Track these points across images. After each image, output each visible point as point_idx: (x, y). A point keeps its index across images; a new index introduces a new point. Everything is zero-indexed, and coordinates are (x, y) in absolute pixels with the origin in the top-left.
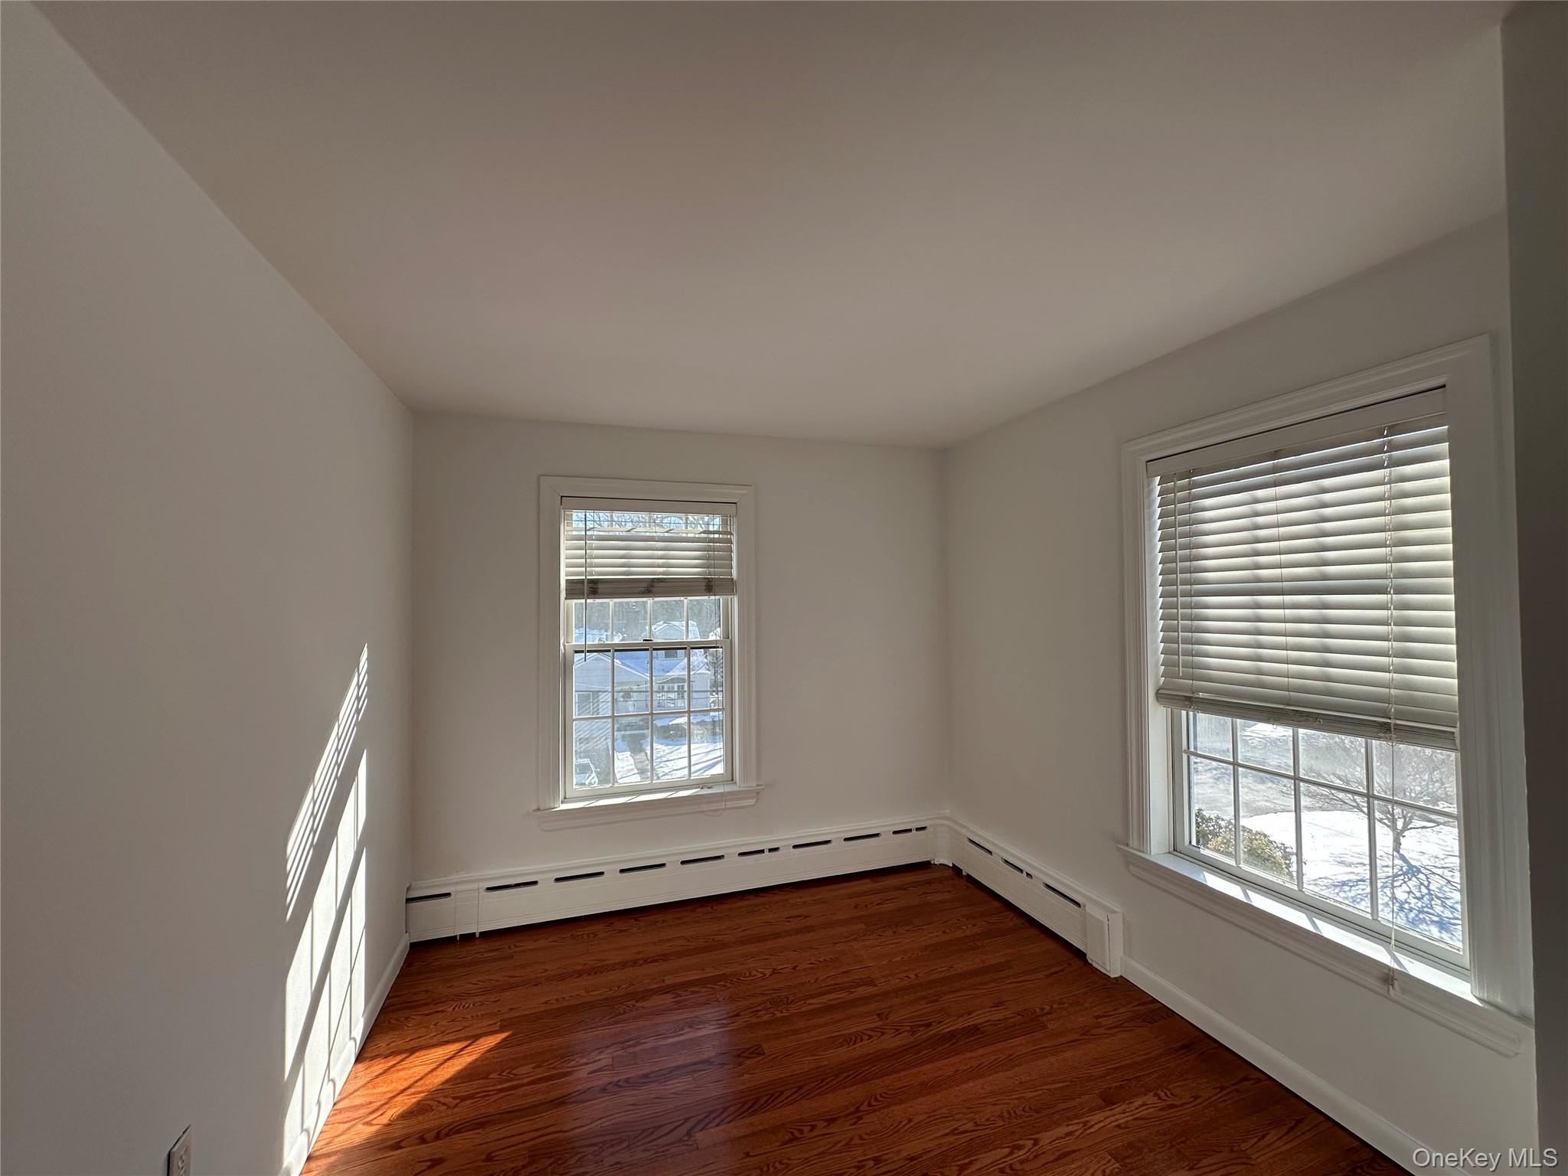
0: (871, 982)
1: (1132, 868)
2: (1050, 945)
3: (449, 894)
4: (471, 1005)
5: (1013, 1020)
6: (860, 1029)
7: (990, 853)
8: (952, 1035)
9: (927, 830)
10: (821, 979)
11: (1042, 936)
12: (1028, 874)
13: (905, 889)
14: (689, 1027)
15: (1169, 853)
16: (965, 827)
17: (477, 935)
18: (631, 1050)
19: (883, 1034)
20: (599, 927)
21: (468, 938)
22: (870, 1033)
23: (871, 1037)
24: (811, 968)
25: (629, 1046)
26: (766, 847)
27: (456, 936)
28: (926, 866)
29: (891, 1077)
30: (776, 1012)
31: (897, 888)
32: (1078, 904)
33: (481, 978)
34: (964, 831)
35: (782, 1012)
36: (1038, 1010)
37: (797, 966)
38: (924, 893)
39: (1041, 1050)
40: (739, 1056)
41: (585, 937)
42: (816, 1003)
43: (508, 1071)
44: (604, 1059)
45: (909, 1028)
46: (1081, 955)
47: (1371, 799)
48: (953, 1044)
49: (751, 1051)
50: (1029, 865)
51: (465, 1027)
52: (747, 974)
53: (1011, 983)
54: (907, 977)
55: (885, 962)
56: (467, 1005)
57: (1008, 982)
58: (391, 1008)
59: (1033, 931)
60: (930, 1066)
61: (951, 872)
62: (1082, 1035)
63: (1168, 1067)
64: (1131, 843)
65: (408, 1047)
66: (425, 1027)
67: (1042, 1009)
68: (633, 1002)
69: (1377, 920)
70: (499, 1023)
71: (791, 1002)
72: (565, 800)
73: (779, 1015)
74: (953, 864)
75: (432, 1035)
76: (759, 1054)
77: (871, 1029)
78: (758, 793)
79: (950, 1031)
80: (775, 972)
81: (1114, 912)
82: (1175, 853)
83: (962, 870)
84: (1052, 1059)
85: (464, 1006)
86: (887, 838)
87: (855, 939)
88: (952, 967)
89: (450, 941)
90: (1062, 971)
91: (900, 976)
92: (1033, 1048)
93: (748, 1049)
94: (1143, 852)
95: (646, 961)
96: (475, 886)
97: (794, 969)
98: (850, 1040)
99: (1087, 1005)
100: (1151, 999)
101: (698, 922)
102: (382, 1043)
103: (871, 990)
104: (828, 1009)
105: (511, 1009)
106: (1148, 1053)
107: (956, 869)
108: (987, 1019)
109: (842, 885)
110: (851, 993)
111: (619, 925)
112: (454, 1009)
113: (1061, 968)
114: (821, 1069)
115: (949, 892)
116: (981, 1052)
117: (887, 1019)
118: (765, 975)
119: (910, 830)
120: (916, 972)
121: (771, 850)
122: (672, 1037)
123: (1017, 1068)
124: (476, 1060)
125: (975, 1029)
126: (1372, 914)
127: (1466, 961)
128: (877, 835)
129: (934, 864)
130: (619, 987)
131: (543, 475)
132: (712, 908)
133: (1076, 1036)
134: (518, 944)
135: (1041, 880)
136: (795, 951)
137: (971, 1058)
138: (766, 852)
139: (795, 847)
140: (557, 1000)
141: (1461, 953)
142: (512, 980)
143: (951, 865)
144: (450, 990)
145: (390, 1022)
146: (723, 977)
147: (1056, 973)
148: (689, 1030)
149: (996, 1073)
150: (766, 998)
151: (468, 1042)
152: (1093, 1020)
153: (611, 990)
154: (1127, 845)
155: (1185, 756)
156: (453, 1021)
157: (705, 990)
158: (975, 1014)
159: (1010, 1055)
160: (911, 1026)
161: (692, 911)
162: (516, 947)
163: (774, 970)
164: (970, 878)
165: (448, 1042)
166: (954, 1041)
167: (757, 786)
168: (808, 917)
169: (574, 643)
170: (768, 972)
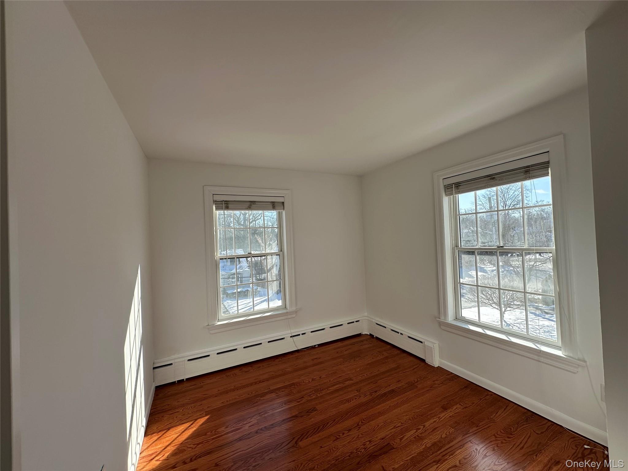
0: (351, 380)
1: (442, 327)
2: (412, 359)
3: (171, 364)
4: (190, 407)
5: (405, 386)
6: (351, 396)
7: (385, 327)
8: (385, 394)
9: (360, 321)
10: (332, 380)
11: (408, 356)
12: (401, 334)
13: (354, 344)
14: (285, 404)
15: (454, 320)
16: (374, 319)
17: (185, 380)
18: (263, 416)
19: (360, 397)
20: (237, 371)
21: (181, 382)
22: (356, 397)
23: (356, 398)
24: (326, 377)
25: (262, 415)
26: (300, 333)
27: (176, 381)
28: (359, 335)
29: (367, 412)
30: (317, 394)
31: (351, 345)
32: (422, 342)
33: (191, 397)
34: (374, 321)
35: (320, 394)
36: (413, 381)
37: (321, 377)
38: (362, 345)
39: (417, 395)
40: (308, 412)
41: (232, 375)
42: (332, 389)
43: (214, 431)
44: (254, 421)
45: (369, 394)
46: (423, 361)
47: (526, 293)
48: (386, 397)
49: (312, 410)
50: (401, 330)
51: (190, 417)
52: (303, 382)
54: (363, 376)
55: (354, 371)
56: (188, 408)
57: (400, 373)
58: (154, 414)
59: (405, 355)
60: (380, 406)
61: (369, 337)
62: (431, 388)
63: (461, 395)
64: (441, 318)
65: (167, 428)
66: (172, 419)
67: (414, 381)
68: (260, 398)
69: (528, 334)
70: (205, 413)
71: (322, 390)
72: (219, 321)
73: (319, 395)
75: (177, 421)
76: (315, 411)
77: (355, 396)
78: (296, 312)
79: (384, 393)
80: (313, 380)
81: (436, 343)
82: (456, 320)
83: (373, 336)
84: (422, 397)
85: (187, 409)
86: (346, 326)
87: (340, 365)
88: (379, 370)
89: (174, 383)
90: (418, 367)
91: (360, 376)
92: (415, 395)
93: (311, 409)
94: (446, 320)
95: (260, 382)
96: (183, 359)
97: (320, 377)
98: (348, 401)
99: (429, 377)
100: (450, 373)
101: (277, 365)
102: (154, 427)
103: (351, 382)
104: (337, 390)
105: (208, 407)
106: (454, 391)
107: (371, 336)
108: (395, 387)
109: (330, 345)
110: (344, 384)
111: (244, 369)
112: (183, 410)
113: (418, 366)
114: (340, 413)
115: (371, 344)
116: (397, 398)
117: (360, 391)
118: (309, 381)
119: (353, 322)
120: (366, 374)
121: (302, 334)
122: (278, 409)
123: (411, 402)
124: (195, 430)
125: (393, 391)
127: (560, 344)
128: (342, 325)
129: (363, 334)
130: (252, 393)
131: (205, 186)
132: (281, 359)
133: (428, 389)
134: (203, 382)
135: (406, 335)
136: (319, 371)
137: (394, 401)
138: (301, 335)
139: (312, 332)
140: (227, 401)
141: (557, 342)
142: (205, 396)
143: (369, 334)
144: (178, 403)
145: (155, 419)
146: (293, 384)
147: (416, 368)
148: (285, 405)
149: (404, 405)
150: (311, 390)
151: (191, 422)
152: (433, 382)
153: (249, 394)
154: (440, 319)
155: (459, 285)
156: (184, 415)
157: (286, 390)
158: (391, 386)
159: (407, 398)
160: (370, 393)
161: (274, 361)
162: (203, 383)
163: (313, 379)
164: (377, 338)
165: (188, 422)
166: (386, 396)
167: (296, 309)
168: (320, 358)
169: (219, 256)
170: (310, 380)
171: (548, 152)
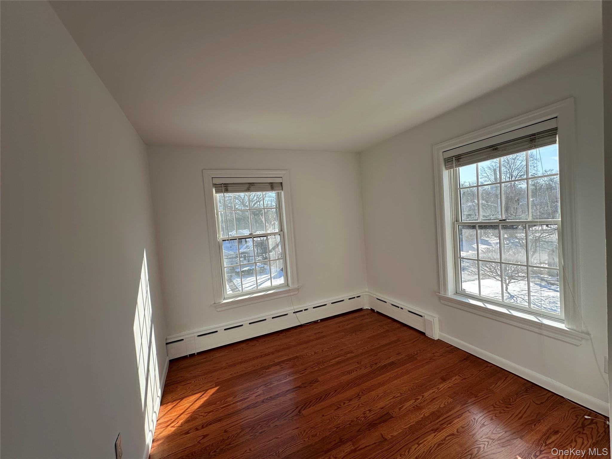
0: (352, 352)
1: (441, 301)
2: (412, 332)
3: (183, 340)
4: (201, 379)
5: (405, 358)
6: (352, 368)
7: (386, 302)
8: (385, 366)
9: (361, 297)
10: (333, 353)
11: (408, 329)
12: (401, 308)
13: (356, 319)
14: (289, 376)
15: (454, 294)
16: (374, 294)
17: (196, 354)
18: (269, 387)
19: (361, 369)
20: (243, 345)
21: (192, 355)
22: (357, 369)
23: (356, 370)
24: (329, 350)
25: (268, 386)
26: (303, 309)
27: (187, 355)
28: (361, 310)
29: (368, 383)
30: (320, 367)
31: (352, 319)
32: (421, 316)
33: (202, 369)
34: (374, 296)
35: (322, 366)
36: (413, 354)
37: (323, 350)
38: (363, 319)
39: (417, 367)
40: (310, 383)
41: (239, 349)
42: (334, 361)
43: (223, 400)
44: (260, 391)
45: (369, 366)
46: (423, 334)
47: (528, 267)
48: (386, 369)
49: (314, 381)
50: (401, 305)
51: (201, 387)
52: (305, 355)
53: (401, 346)
54: (364, 348)
55: (355, 345)
56: (199, 380)
57: (400, 345)
58: (169, 384)
59: (405, 328)
60: (380, 377)
61: (370, 311)
62: (430, 360)
63: (461, 366)
64: (441, 292)
65: (180, 397)
66: (185, 389)
67: (414, 353)
68: (265, 370)
69: (530, 308)
70: (214, 384)
71: (325, 362)
72: (225, 299)
73: (321, 367)
74: (371, 308)
75: (189, 392)
76: (318, 382)
77: (356, 368)
78: (298, 289)
79: (384, 365)
80: (315, 353)
81: (436, 317)
82: (457, 294)
83: (374, 310)
84: (422, 369)
85: (198, 380)
86: (347, 301)
87: (342, 338)
88: (379, 343)
89: (186, 357)
90: (418, 340)
91: (362, 348)
92: (414, 366)
93: (313, 380)
94: (446, 295)
95: (266, 355)
96: (193, 335)
97: (322, 351)
98: (349, 372)
99: (429, 350)
100: (450, 345)
101: (281, 339)
102: (169, 398)
103: (352, 355)
104: (339, 363)
105: (218, 379)
106: (453, 363)
107: (372, 310)
108: (396, 359)
109: (332, 320)
110: (345, 356)
111: (251, 343)
112: (195, 381)
113: (418, 339)
114: (342, 383)
115: (372, 318)
116: (396, 370)
117: (361, 363)
118: (312, 354)
119: (355, 298)
120: (367, 347)
121: (305, 310)
122: (284, 380)
123: (410, 374)
124: (207, 400)
125: (393, 363)
126: (529, 306)
127: (563, 317)
128: (343, 301)
129: (364, 309)
130: (258, 366)
131: (204, 169)
132: (285, 333)
133: (427, 361)
134: (213, 355)
135: (406, 309)
136: (321, 345)
137: (393, 373)
138: (303, 311)
139: (314, 308)
140: (235, 373)
141: (560, 315)
142: (215, 368)
144: (191, 375)
145: (170, 390)
146: (297, 357)
147: (416, 341)
148: (289, 377)
149: (403, 376)
150: (315, 362)
151: (203, 393)
152: (433, 354)
153: (255, 367)
154: (440, 293)
155: (459, 259)
156: (196, 386)
157: (290, 362)
158: (391, 358)
159: (407, 370)
160: (370, 365)
161: (278, 336)
162: (212, 356)
163: (315, 352)
164: (378, 312)
165: (199, 392)
166: (386, 368)
167: (298, 286)
168: (322, 332)
169: (221, 237)
170: (313, 353)
171: (557, 117)
